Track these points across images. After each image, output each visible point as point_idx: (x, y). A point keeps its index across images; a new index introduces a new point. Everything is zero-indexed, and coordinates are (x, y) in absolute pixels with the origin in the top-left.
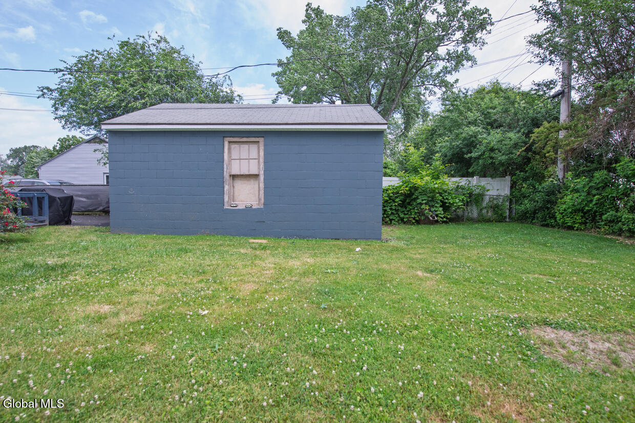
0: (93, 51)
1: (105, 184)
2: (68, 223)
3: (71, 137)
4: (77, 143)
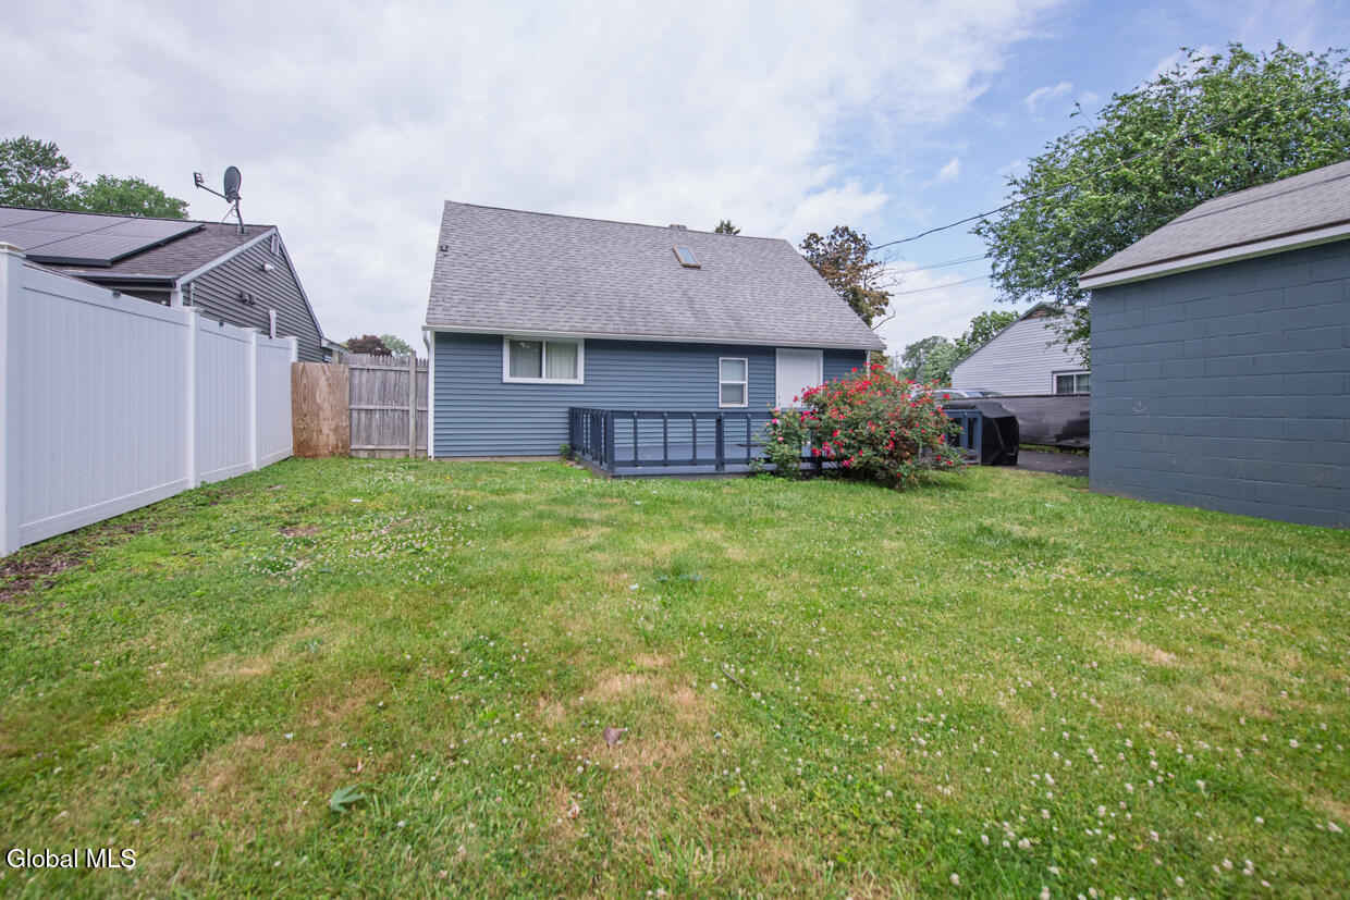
0: (1059, 140)
1: (1055, 393)
2: (1011, 462)
3: (989, 314)
4: (1004, 323)
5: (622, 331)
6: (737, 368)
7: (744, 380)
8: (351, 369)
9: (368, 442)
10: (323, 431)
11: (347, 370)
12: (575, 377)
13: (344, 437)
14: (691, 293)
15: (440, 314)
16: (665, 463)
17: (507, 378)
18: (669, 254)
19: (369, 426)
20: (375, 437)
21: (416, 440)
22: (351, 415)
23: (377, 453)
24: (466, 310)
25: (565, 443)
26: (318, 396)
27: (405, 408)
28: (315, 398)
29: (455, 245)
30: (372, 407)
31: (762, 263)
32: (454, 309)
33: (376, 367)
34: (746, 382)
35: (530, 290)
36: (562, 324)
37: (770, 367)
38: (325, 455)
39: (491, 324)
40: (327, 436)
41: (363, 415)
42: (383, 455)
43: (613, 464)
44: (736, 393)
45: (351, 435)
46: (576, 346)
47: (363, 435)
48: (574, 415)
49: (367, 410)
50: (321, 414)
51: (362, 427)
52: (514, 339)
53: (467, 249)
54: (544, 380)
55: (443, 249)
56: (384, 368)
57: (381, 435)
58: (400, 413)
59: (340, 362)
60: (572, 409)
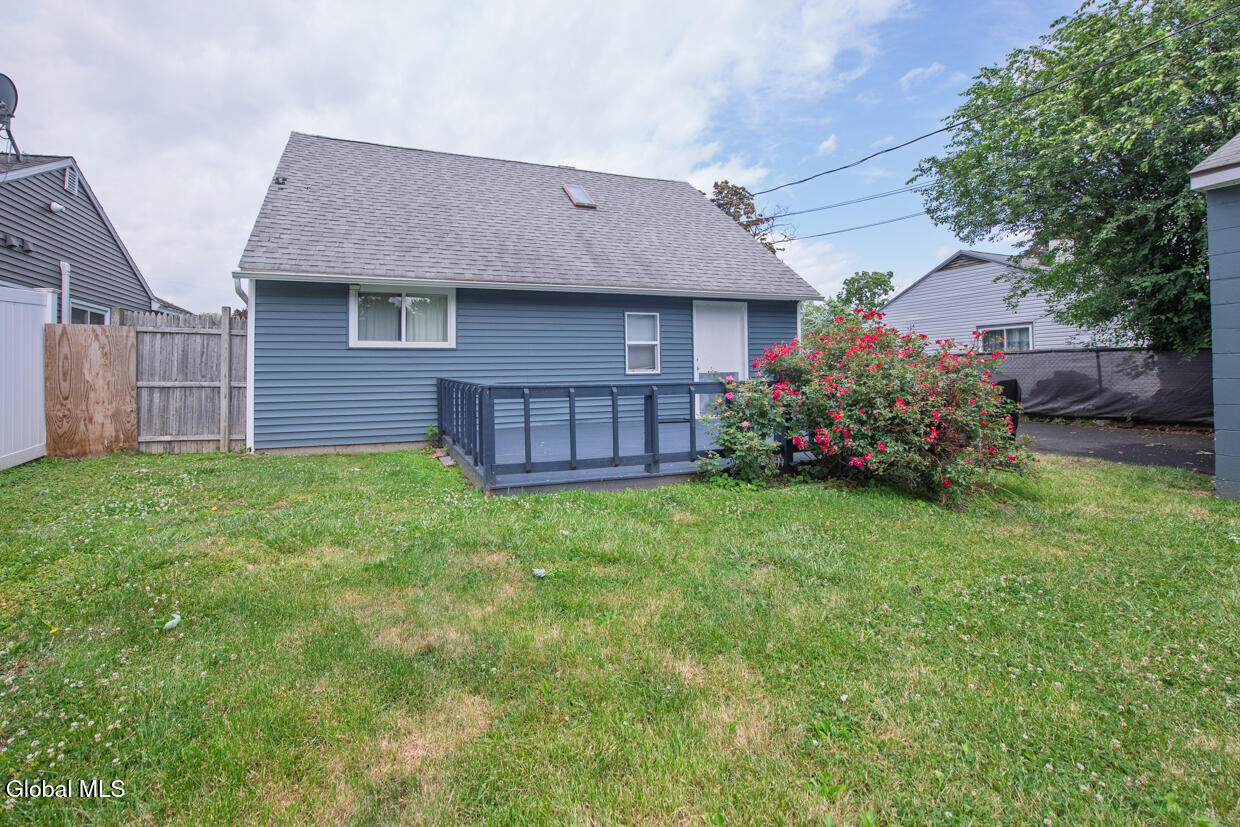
5: (504, 278)
6: (646, 325)
7: (655, 340)
8: (138, 333)
9: (164, 431)
10: (95, 419)
11: (133, 334)
12: (445, 339)
13: (128, 426)
14: (587, 236)
15: (260, 257)
16: (573, 464)
17: (354, 342)
18: (559, 193)
19: (165, 409)
20: (173, 425)
21: (230, 427)
22: (138, 397)
23: (176, 445)
24: (298, 252)
25: (432, 427)
26: (86, 371)
27: (216, 384)
28: (82, 373)
29: (296, 178)
30: (169, 384)
31: (665, 205)
32: (281, 251)
33: (174, 329)
34: (658, 343)
35: (387, 229)
36: (427, 269)
37: (685, 323)
38: (98, 453)
39: (328, 270)
40: (102, 423)
41: (156, 395)
42: (185, 448)
43: (493, 469)
44: (645, 357)
45: (138, 422)
46: (446, 298)
47: (157, 422)
48: (445, 389)
49: (162, 388)
50: (92, 395)
51: (156, 410)
52: (363, 290)
53: (311, 182)
54: (403, 344)
55: (280, 181)
56: (186, 330)
57: (182, 420)
58: (209, 391)
59: (122, 323)
60: (441, 381)
